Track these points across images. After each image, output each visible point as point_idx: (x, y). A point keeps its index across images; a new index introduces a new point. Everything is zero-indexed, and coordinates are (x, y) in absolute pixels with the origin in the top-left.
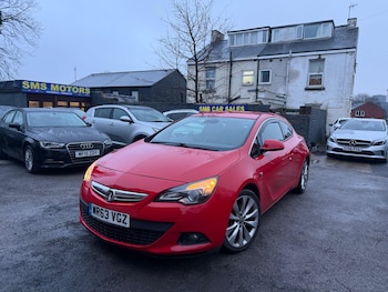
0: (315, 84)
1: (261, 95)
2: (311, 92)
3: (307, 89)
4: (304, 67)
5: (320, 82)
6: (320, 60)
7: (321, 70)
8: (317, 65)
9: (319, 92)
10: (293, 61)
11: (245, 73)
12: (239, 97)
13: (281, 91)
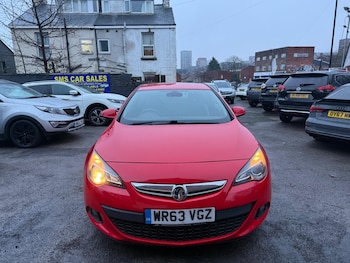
0: (149, 54)
1: (103, 64)
2: (146, 62)
3: (143, 59)
4: (138, 38)
5: (152, 53)
6: (150, 33)
7: (151, 43)
8: (148, 38)
9: (153, 62)
10: (128, 32)
11: (83, 42)
12: (80, 66)
13: (121, 61)
